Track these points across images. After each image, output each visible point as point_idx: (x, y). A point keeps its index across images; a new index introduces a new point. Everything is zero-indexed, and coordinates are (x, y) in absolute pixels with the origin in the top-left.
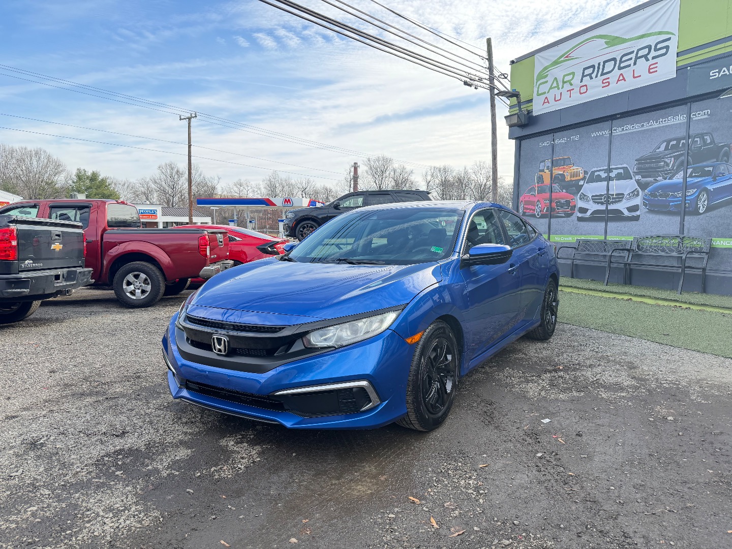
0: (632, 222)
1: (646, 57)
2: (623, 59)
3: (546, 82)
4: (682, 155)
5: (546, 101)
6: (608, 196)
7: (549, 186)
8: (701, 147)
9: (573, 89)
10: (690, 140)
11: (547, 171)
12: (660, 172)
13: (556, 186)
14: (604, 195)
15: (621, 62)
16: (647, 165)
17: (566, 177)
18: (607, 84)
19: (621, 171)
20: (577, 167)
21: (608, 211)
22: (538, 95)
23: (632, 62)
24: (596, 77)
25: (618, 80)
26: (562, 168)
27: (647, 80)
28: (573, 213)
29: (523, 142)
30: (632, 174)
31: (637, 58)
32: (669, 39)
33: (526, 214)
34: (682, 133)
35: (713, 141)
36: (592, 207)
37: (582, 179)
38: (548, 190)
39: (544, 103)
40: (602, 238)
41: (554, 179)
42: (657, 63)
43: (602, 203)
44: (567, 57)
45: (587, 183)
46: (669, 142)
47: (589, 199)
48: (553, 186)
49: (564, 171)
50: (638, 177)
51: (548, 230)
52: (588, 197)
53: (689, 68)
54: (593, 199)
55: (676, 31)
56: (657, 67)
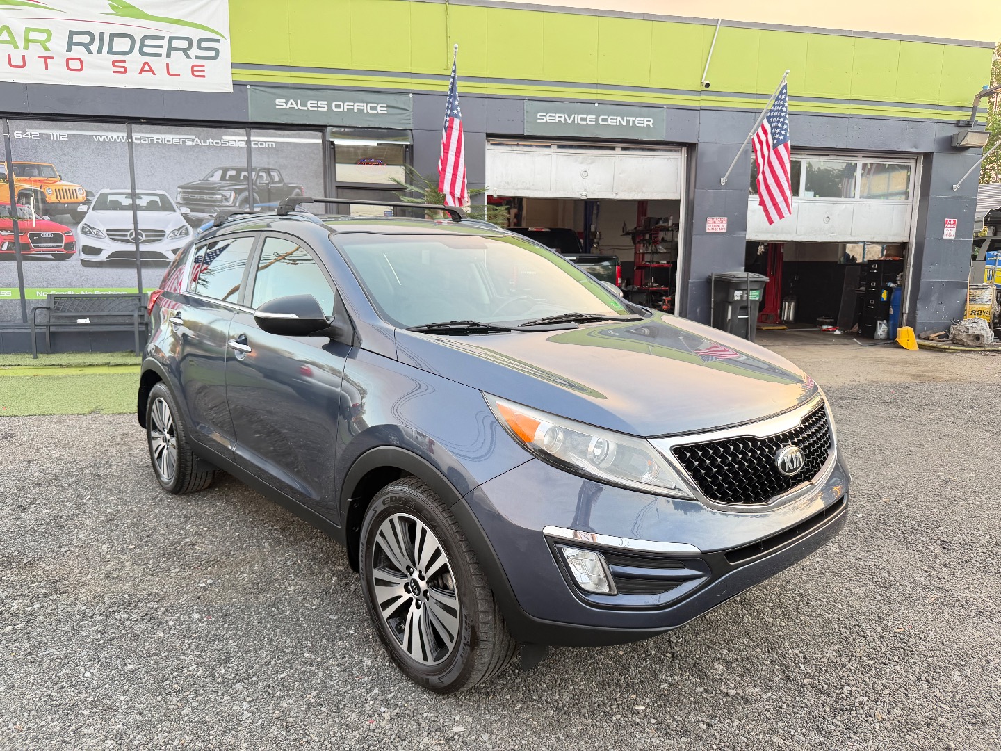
1: (185, 51)
2: (147, 42)
4: (244, 190)
6: (137, 231)
7: (10, 207)
8: (269, 183)
9: (52, 58)
10: (254, 173)
12: (216, 206)
14: (127, 230)
15: (142, 45)
16: (198, 197)
17: (48, 196)
18: (123, 70)
19: (157, 199)
20: (70, 184)
21: (137, 253)
23: (164, 51)
24: (100, 52)
25: (142, 71)
26: (35, 181)
27: (187, 83)
28: (72, 254)
30: (174, 205)
32: (218, 41)
34: (244, 164)
35: (281, 180)
36: (109, 247)
37: (84, 203)
38: (6, 214)
40: (135, 291)
41: (20, 197)
42: (203, 66)
43: (128, 241)
45: (93, 209)
46: (225, 171)
47: (101, 234)
48: (18, 208)
49: (41, 186)
50: (186, 210)
51: (18, 281)
52: (99, 231)
53: (249, 87)
54: (108, 235)
55: (227, 35)
56: (204, 71)
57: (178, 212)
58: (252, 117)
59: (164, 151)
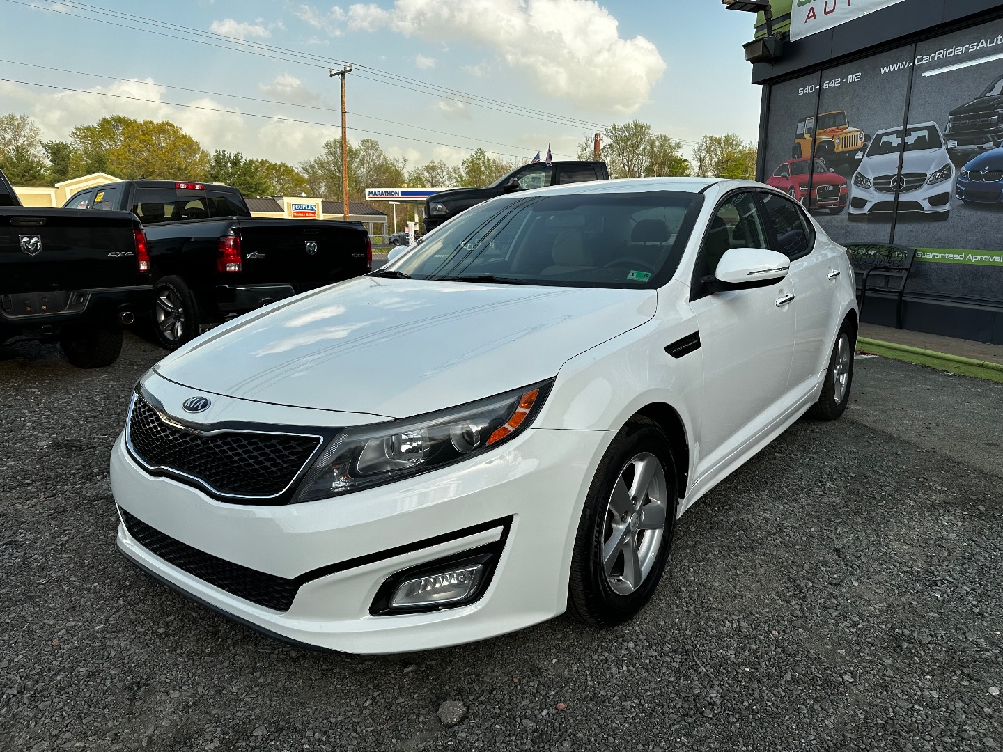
0: (936, 224)
6: (900, 177)
7: (809, 161)
11: (808, 137)
12: (991, 133)
13: (820, 161)
16: (970, 123)
17: (836, 146)
19: (925, 133)
20: (856, 129)
21: (897, 204)
22: (800, 4)
26: (830, 132)
28: (843, 207)
29: (775, 88)
30: (942, 138)
36: (874, 197)
37: (861, 149)
38: (807, 169)
39: (808, 18)
41: (817, 149)
43: (888, 190)
45: (868, 155)
47: (869, 184)
48: (815, 161)
49: (833, 136)
50: (952, 144)
52: (868, 180)
54: (875, 184)
57: (944, 147)
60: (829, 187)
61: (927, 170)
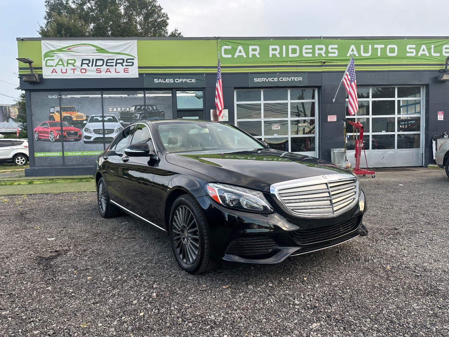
1: (122, 64)
3: (54, 60)
4: (143, 113)
5: (54, 71)
6: (104, 130)
7: (59, 122)
8: (152, 110)
9: (76, 69)
10: (146, 107)
11: (57, 114)
12: (133, 120)
13: (66, 123)
14: (101, 129)
15: (107, 62)
16: (126, 116)
17: (73, 118)
18: (100, 72)
19: (111, 118)
20: (81, 113)
21: (104, 138)
22: (46, 66)
23: (114, 64)
24: (92, 66)
25: (107, 71)
26: (69, 113)
27: (122, 75)
28: (81, 139)
29: (33, 94)
30: (117, 120)
31: (116, 63)
32: (133, 59)
33: (41, 139)
34: (143, 103)
35: (157, 109)
36: (94, 136)
37: (85, 120)
38: (59, 125)
39: (52, 72)
41: (63, 119)
42: (128, 69)
43: (100, 134)
44: (69, 49)
45: (89, 122)
46: (136, 106)
47: (91, 131)
48: (63, 123)
49: (71, 115)
50: (121, 121)
51: (62, 149)
52: (90, 130)
53: (144, 75)
54: (94, 131)
55: (137, 57)
56: (128, 70)
57: (119, 122)
58: (146, 86)
59: (114, 100)
60: (72, 132)
61: (114, 128)
